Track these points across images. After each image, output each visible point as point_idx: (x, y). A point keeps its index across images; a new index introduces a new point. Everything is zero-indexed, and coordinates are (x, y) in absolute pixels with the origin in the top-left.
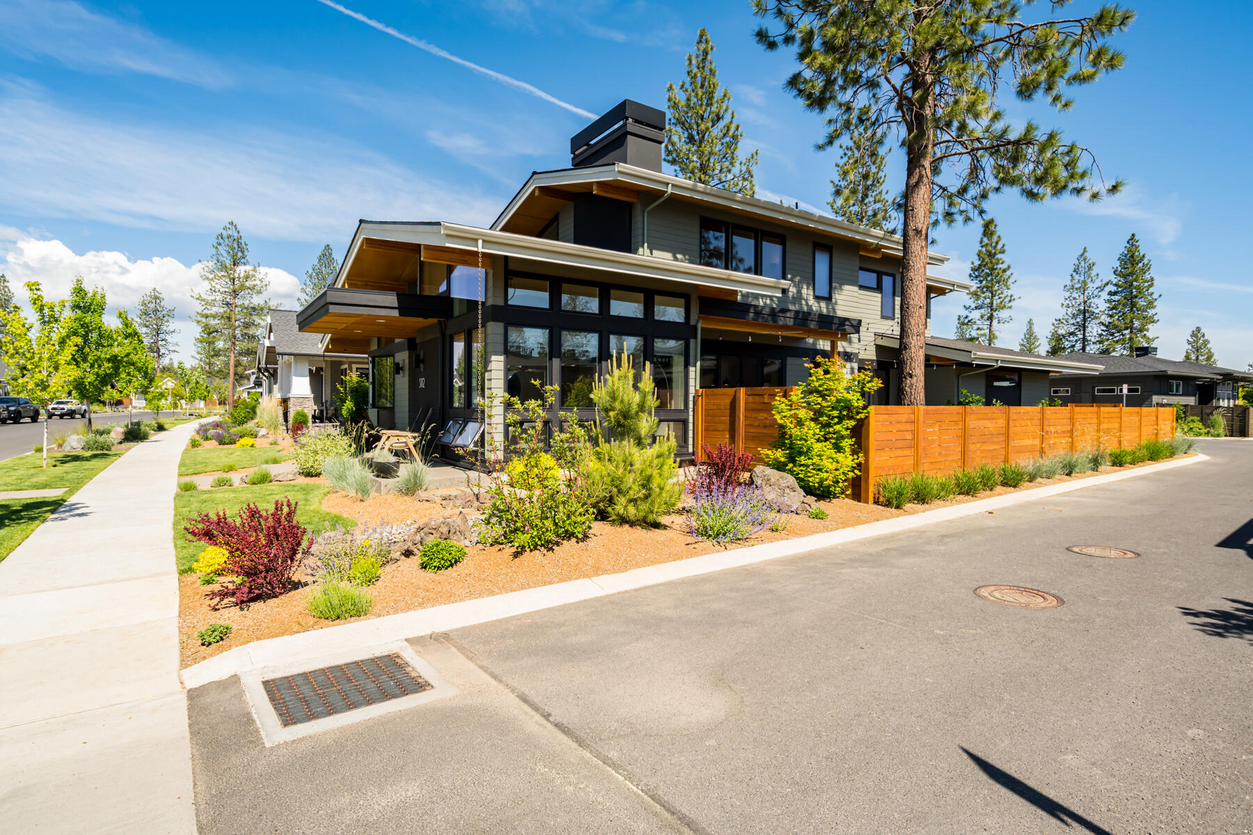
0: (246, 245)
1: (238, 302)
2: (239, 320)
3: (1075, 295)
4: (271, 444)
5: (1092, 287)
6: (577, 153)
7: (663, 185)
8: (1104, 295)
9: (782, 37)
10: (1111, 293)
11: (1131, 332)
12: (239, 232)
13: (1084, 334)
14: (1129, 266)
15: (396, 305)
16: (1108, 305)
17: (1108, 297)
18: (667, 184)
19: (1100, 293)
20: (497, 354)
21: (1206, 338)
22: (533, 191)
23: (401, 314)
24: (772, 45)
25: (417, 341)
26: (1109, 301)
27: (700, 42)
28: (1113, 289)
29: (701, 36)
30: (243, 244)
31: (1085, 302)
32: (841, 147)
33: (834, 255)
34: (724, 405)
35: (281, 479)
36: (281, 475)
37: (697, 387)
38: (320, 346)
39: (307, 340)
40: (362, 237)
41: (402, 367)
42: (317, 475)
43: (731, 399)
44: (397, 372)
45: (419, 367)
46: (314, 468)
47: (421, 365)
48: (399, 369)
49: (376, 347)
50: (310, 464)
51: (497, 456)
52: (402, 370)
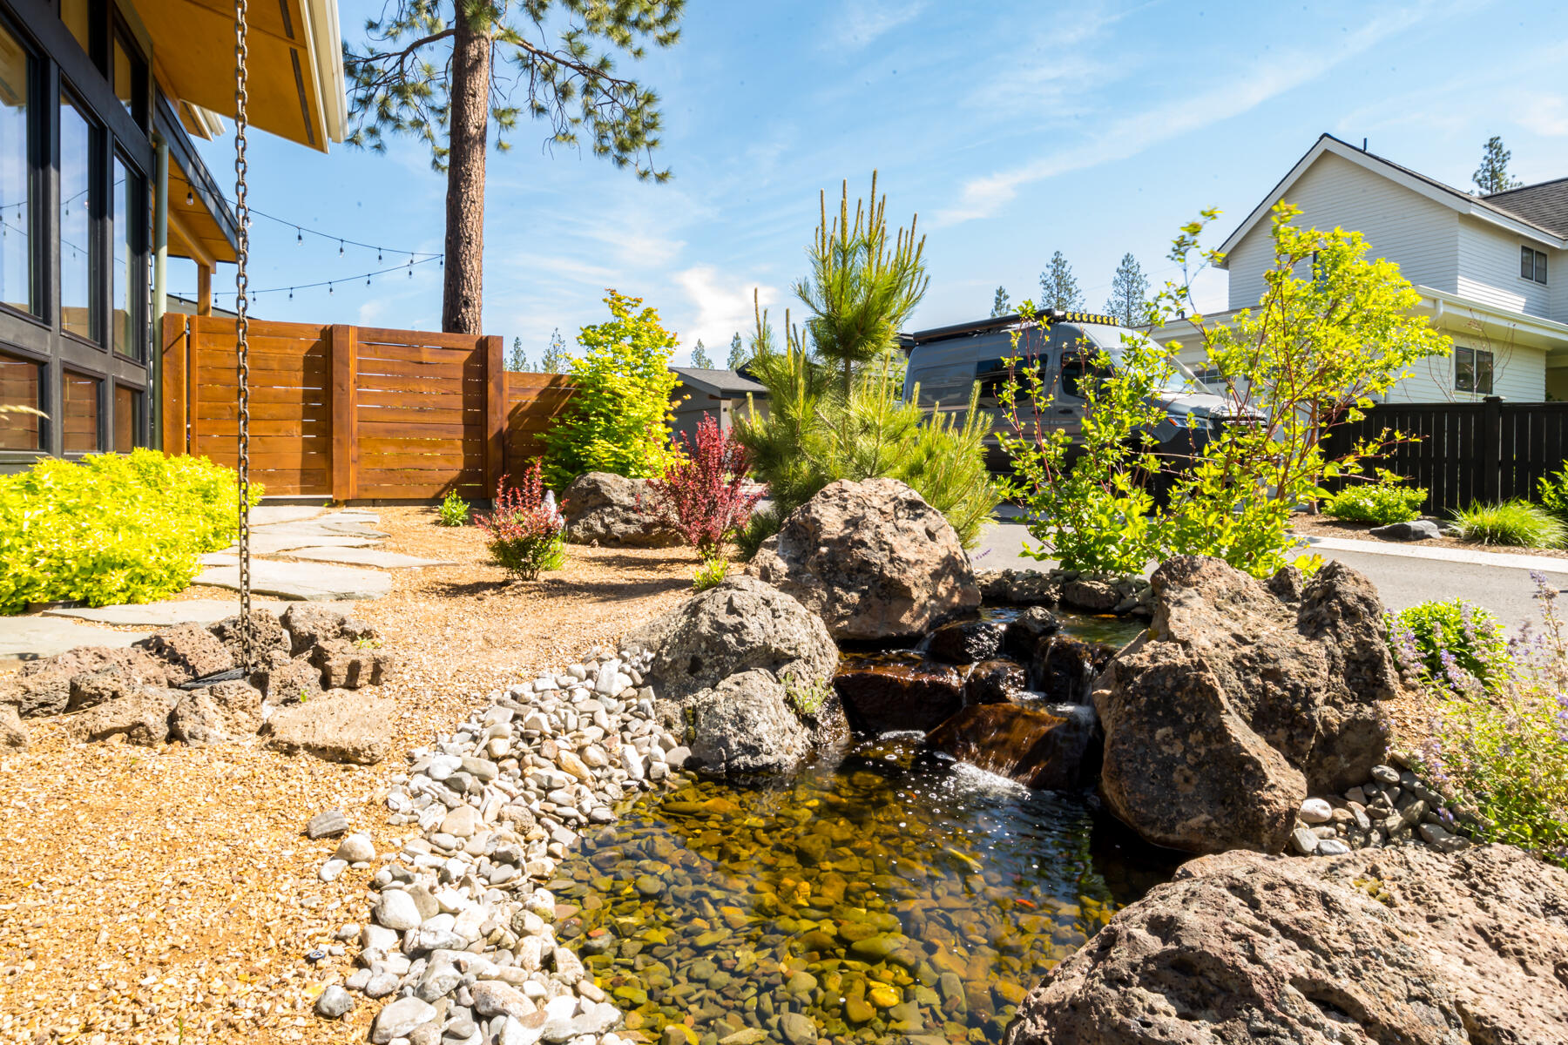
34: (281, 360)
37: (163, 309)
43: (305, 346)
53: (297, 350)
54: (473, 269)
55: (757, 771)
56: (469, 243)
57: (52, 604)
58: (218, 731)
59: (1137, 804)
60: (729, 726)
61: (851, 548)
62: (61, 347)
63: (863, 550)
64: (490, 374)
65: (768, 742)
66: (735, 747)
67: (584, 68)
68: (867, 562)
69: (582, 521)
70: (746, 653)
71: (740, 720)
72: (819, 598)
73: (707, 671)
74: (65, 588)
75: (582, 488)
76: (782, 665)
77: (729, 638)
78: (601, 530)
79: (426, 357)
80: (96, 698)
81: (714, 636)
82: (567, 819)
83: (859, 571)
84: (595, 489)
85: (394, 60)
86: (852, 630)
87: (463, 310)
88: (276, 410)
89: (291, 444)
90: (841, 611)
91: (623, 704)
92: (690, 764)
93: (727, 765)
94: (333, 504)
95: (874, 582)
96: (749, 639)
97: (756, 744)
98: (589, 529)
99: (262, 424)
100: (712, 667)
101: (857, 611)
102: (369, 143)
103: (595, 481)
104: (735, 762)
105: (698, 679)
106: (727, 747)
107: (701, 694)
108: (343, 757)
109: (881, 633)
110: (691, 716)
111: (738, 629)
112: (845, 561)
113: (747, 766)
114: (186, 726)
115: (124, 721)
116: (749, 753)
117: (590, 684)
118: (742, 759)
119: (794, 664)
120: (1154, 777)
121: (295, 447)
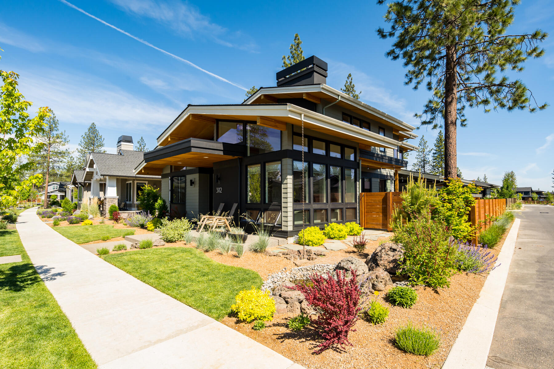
0: (58, 121)
1: (51, 149)
2: (52, 158)
3: (421, 154)
4: (101, 223)
5: (426, 151)
6: (279, 80)
7: (336, 96)
8: (431, 154)
9: (388, 33)
10: (434, 154)
11: (442, 169)
12: (54, 114)
13: (424, 169)
14: (440, 143)
15: (222, 149)
16: (433, 158)
17: (433, 155)
18: (339, 96)
19: (429, 153)
20: (290, 175)
21: (460, 171)
22: (260, 97)
23: (224, 154)
24: (384, 36)
25: (214, 169)
26: (433, 156)
27: (295, 39)
28: (435, 152)
29: (296, 37)
30: (56, 121)
31: (424, 157)
32: (341, 89)
33: (386, 132)
34: (379, 200)
35: (158, 245)
36: (155, 242)
37: (360, 192)
38: (134, 171)
39: (115, 168)
40: (189, 114)
41: (194, 182)
42: (175, 242)
43: (383, 197)
44: (191, 185)
45: (218, 182)
46: (174, 238)
47: (219, 181)
48: (192, 183)
49: (169, 172)
50: (172, 236)
51: (290, 228)
52: (194, 184)
53: (381, 198)
54: (451, 163)
62: (331, 206)
88: (378, 210)
94: (388, 231)
117: (328, 266)
121: (381, 218)
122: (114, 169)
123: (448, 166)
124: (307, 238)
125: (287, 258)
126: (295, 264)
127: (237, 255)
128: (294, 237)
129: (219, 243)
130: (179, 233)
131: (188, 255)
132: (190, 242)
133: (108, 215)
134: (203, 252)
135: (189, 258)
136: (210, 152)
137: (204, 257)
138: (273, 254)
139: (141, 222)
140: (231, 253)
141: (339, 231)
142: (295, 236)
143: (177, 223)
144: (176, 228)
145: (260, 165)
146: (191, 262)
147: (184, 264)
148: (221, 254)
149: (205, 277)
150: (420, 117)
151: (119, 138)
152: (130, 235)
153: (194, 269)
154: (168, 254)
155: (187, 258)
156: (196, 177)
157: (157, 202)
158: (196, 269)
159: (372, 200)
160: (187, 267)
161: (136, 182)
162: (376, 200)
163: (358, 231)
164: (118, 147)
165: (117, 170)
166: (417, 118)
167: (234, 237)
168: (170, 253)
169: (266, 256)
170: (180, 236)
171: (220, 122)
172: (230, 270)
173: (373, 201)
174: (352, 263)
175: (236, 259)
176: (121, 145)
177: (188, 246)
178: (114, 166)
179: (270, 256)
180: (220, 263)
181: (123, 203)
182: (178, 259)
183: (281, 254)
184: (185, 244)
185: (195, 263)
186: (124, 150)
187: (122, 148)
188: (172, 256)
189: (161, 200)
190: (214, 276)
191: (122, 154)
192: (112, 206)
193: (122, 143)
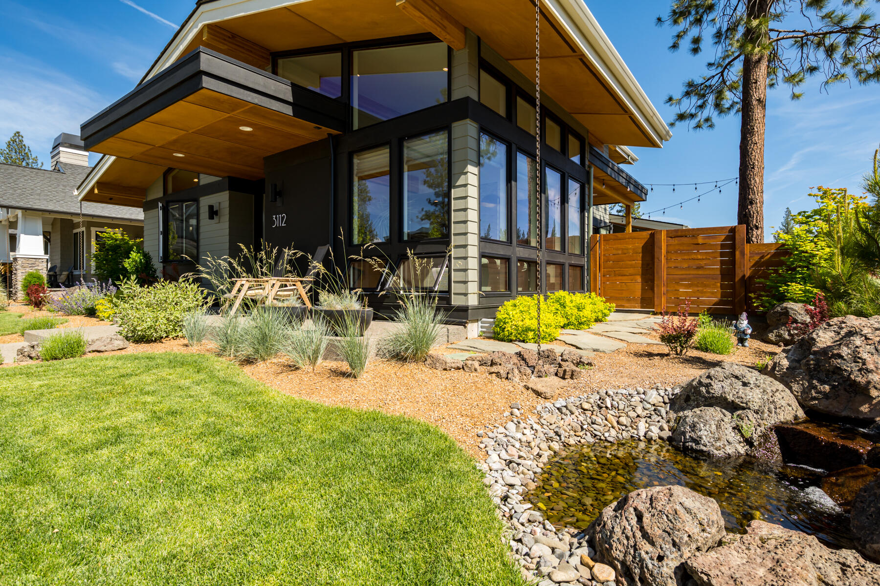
15: (290, 100)
20: (472, 164)
23: (296, 114)
34: (634, 249)
35: (103, 349)
36: (98, 342)
37: (591, 233)
38: (76, 193)
39: (39, 195)
40: (200, 25)
41: (217, 211)
42: (159, 339)
43: (643, 242)
44: (211, 217)
45: (276, 200)
46: (155, 329)
47: (278, 199)
48: (213, 213)
49: (161, 194)
50: (149, 324)
51: (473, 301)
52: (217, 215)
53: (639, 244)
54: (756, 182)
55: (696, 451)
56: (753, 168)
57: (516, 341)
58: (517, 379)
59: (854, 526)
60: (688, 427)
61: (830, 358)
62: (546, 255)
63: (839, 361)
64: (737, 246)
65: (705, 440)
66: (688, 437)
67: (845, 29)
68: (840, 368)
69: (775, 331)
70: (710, 398)
71: (693, 427)
72: (802, 385)
73: (692, 403)
74: (519, 336)
75: (777, 312)
76: (738, 410)
77: (703, 389)
78: (787, 337)
79: (700, 241)
80: (496, 364)
81: (697, 387)
82: (596, 435)
83: (834, 373)
84: (786, 313)
85: (716, 78)
86: (821, 407)
87: (749, 207)
88: (631, 271)
89: (637, 286)
90: (814, 394)
91: (653, 408)
92: (670, 439)
93: (683, 445)
94: (655, 314)
95: (844, 381)
96: (713, 391)
97: (698, 439)
98: (779, 335)
99: (626, 277)
100: (694, 401)
101: (826, 396)
102: (705, 126)
103: (786, 308)
104: (687, 444)
105: (688, 405)
106: (685, 436)
107: (685, 412)
108: (538, 394)
109: (844, 414)
110: (678, 420)
111: (708, 386)
112: (824, 365)
113: (692, 447)
114: (510, 376)
115: (496, 371)
116: (694, 442)
117: (643, 396)
118: (690, 444)
119: (745, 411)
120: (871, 515)
121: (638, 287)
122: (38, 197)
123: (749, 188)
124: (520, 323)
125: (498, 374)
126: (534, 391)
127: (349, 370)
128: (479, 322)
129: (286, 337)
130: (172, 318)
131: (187, 374)
132: (199, 340)
133: (21, 295)
134: (237, 364)
135: (187, 383)
136: (256, 101)
137: (240, 379)
138: (453, 365)
139: (89, 304)
140: (325, 364)
141: (579, 309)
142: (484, 320)
143: (165, 291)
144: (161, 305)
145: (388, 150)
146: (190, 396)
147: (165, 406)
148: (293, 368)
149: (242, 461)
150: (679, 102)
151: (56, 140)
152: (40, 328)
153: (197, 424)
154: (123, 371)
155: (182, 382)
156: (222, 199)
157: (129, 258)
158: (206, 425)
159: (617, 249)
160: (170, 418)
161: (93, 230)
162: (627, 249)
163: (604, 311)
164: (52, 157)
165: (45, 199)
166: (671, 105)
167: (334, 319)
168: (129, 371)
169: (435, 371)
170: (174, 326)
171: (280, 61)
172: (338, 423)
173: (620, 252)
174: (745, 384)
175: (346, 382)
176: (59, 153)
177: (195, 349)
178: (39, 191)
179: (445, 369)
180: (296, 397)
181: (65, 273)
182: (147, 388)
183: (476, 364)
184: (187, 346)
185: (207, 397)
186: (66, 164)
187: (62, 160)
188: (132, 381)
189: (138, 252)
190: (279, 453)
191: (62, 171)
192: (31, 275)
193: (61, 149)
